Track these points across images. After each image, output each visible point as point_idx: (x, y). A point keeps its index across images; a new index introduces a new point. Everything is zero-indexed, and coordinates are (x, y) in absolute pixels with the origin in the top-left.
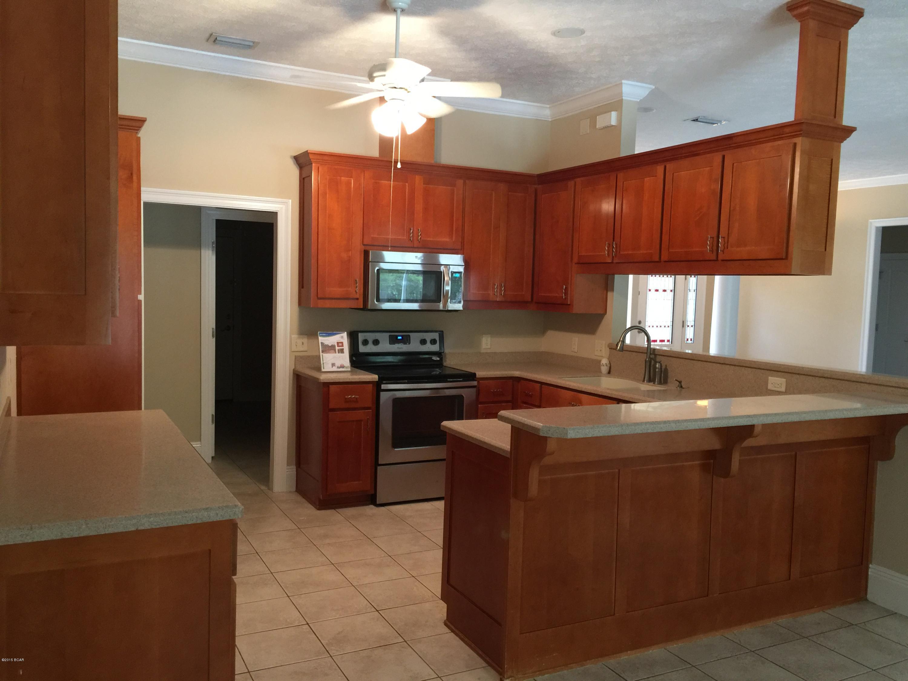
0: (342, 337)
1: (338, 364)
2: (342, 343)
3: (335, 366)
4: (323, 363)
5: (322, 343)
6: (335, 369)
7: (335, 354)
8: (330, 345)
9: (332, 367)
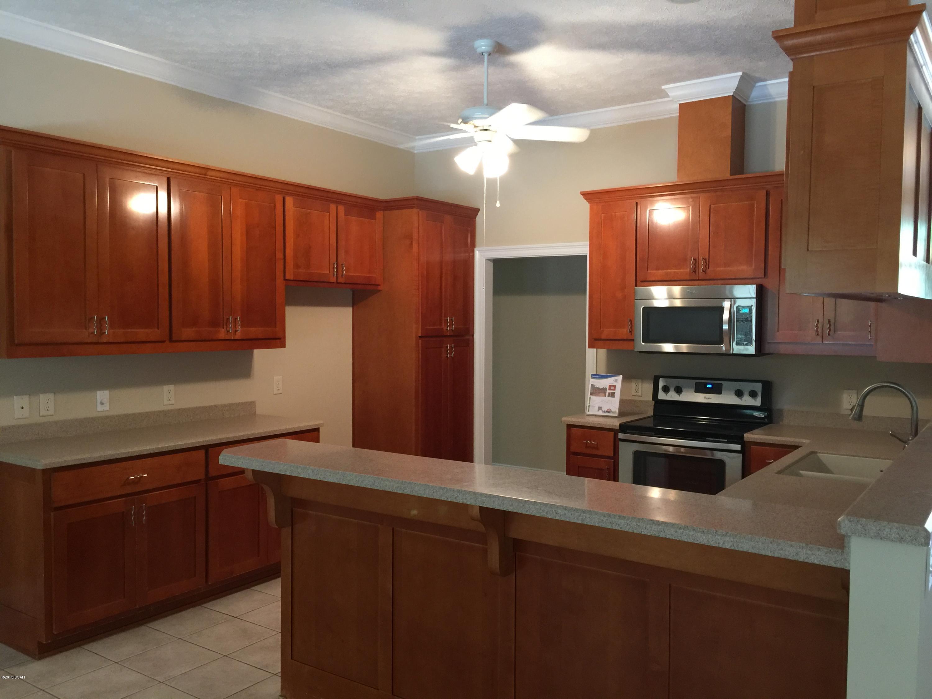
0: (616, 381)
1: (605, 409)
2: (615, 386)
3: (601, 410)
4: (589, 406)
5: (592, 385)
6: (600, 413)
7: (604, 398)
8: (601, 388)
9: (598, 411)
